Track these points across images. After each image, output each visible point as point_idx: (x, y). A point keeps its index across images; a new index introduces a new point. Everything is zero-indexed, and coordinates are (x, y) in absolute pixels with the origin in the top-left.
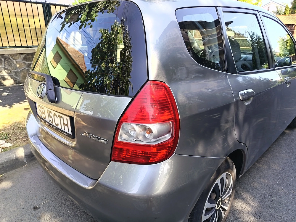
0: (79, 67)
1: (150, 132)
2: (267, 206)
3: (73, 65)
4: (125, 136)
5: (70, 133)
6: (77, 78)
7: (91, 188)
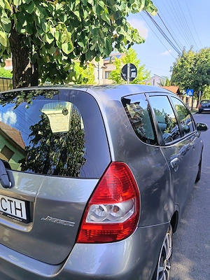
0: (16, 143)
1: (117, 209)
2: (196, 257)
3: (7, 140)
4: (93, 218)
5: (25, 217)
6: (14, 153)
7: (56, 275)
